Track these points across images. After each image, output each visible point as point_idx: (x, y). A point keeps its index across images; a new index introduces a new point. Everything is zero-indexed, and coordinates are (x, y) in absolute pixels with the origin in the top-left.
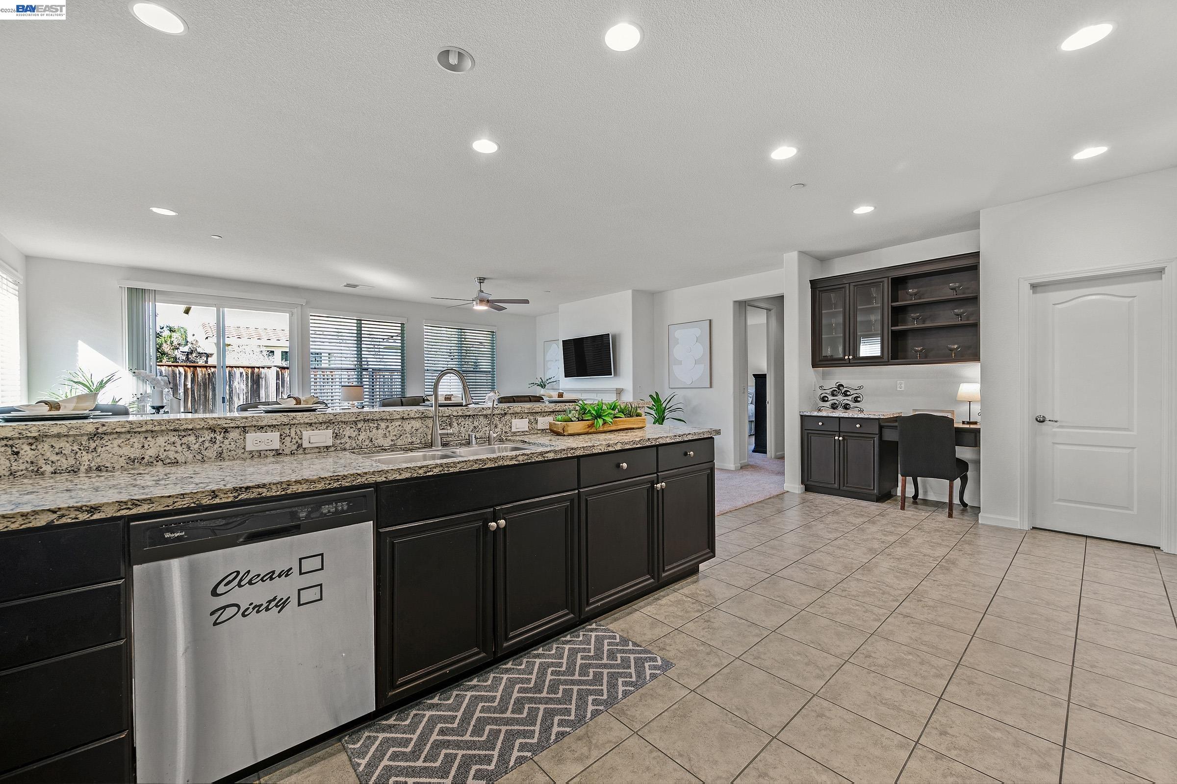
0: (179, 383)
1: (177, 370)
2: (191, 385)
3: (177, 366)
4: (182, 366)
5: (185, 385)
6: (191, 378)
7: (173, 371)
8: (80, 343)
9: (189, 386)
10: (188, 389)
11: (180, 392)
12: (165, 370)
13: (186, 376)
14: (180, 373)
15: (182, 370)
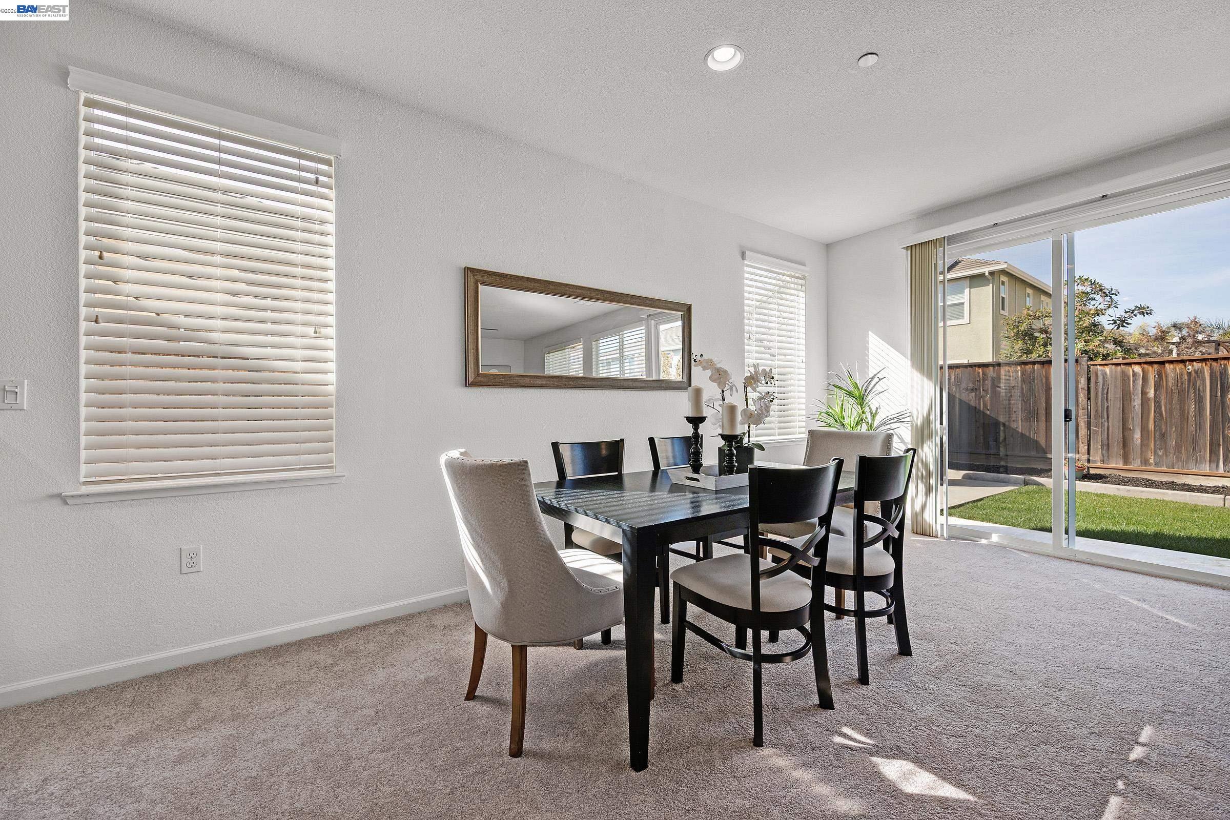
0: (1134, 390)
1: (1130, 371)
2: (1155, 394)
3: (1130, 364)
4: (1139, 364)
5: (1144, 393)
6: (1155, 382)
7: (1123, 373)
8: (870, 333)
9: (1151, 394)
10: (1149, 399)
11: (1136, 404)
12: (1111, 371)
13: (1145, 379)
14: (1134, 374)
15: (1137, 369)
